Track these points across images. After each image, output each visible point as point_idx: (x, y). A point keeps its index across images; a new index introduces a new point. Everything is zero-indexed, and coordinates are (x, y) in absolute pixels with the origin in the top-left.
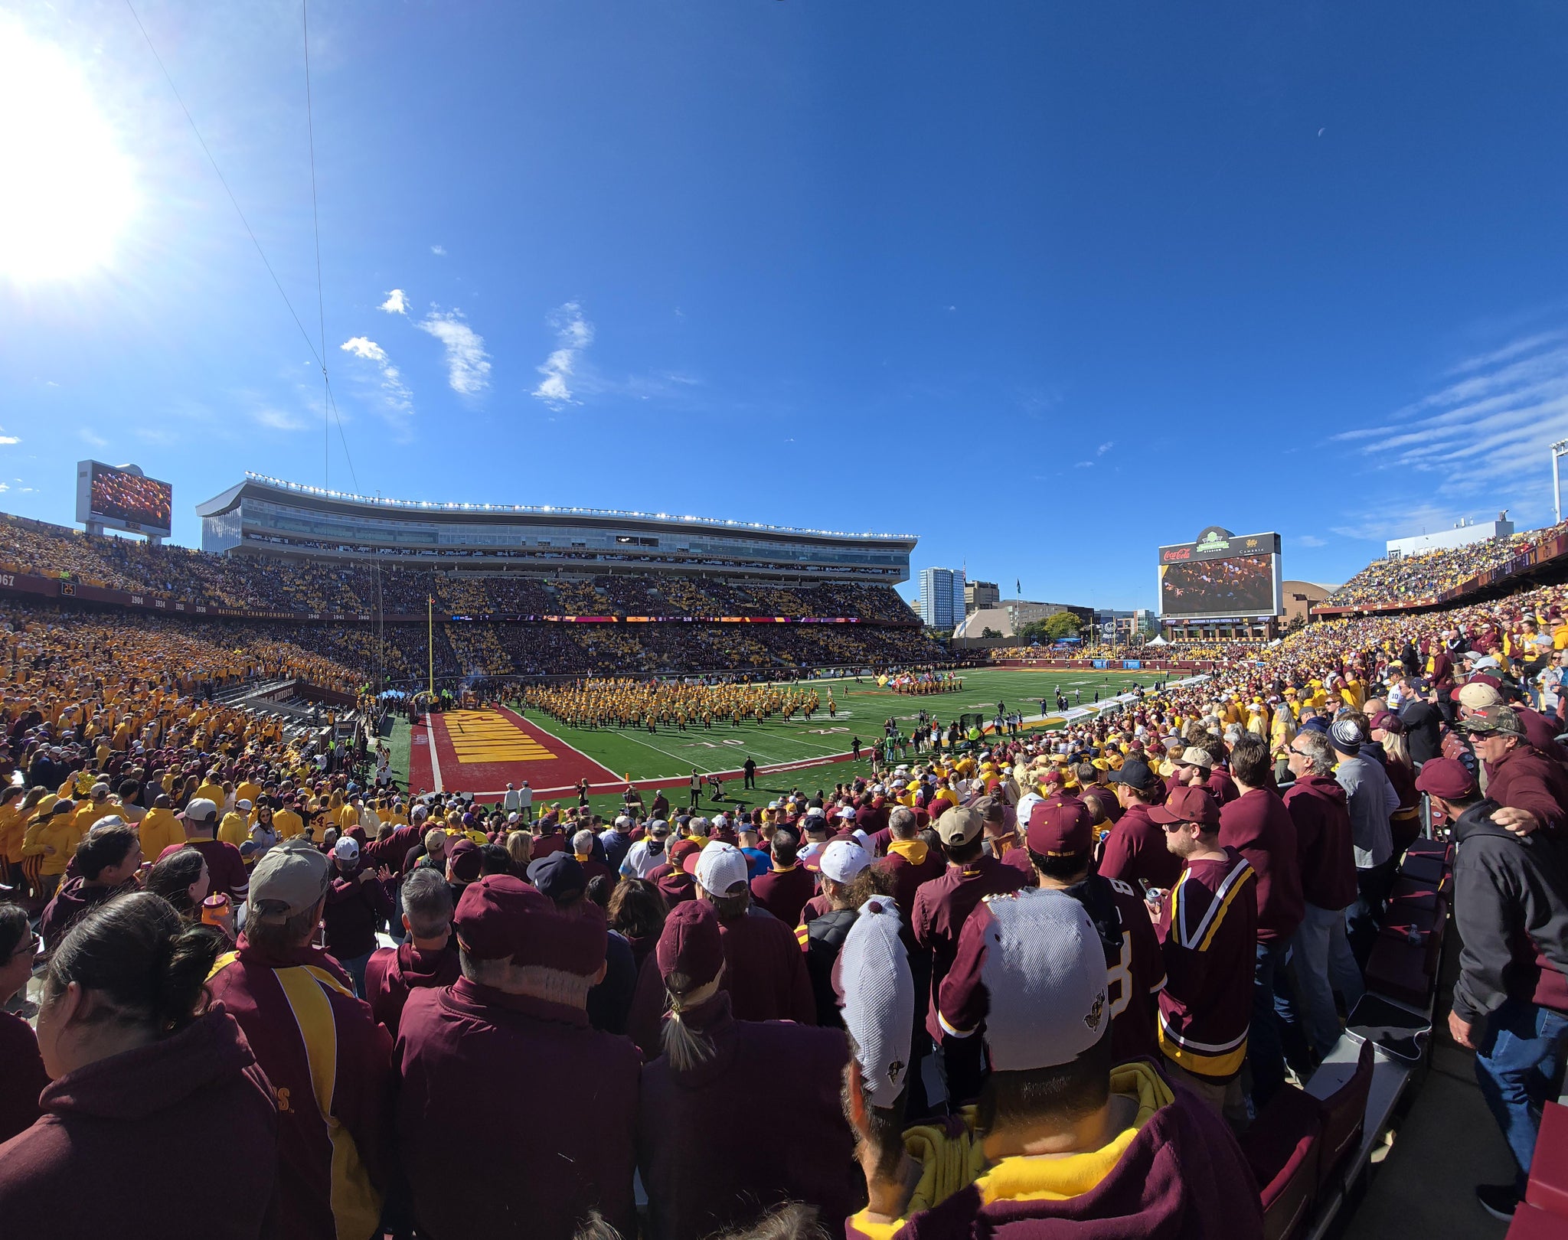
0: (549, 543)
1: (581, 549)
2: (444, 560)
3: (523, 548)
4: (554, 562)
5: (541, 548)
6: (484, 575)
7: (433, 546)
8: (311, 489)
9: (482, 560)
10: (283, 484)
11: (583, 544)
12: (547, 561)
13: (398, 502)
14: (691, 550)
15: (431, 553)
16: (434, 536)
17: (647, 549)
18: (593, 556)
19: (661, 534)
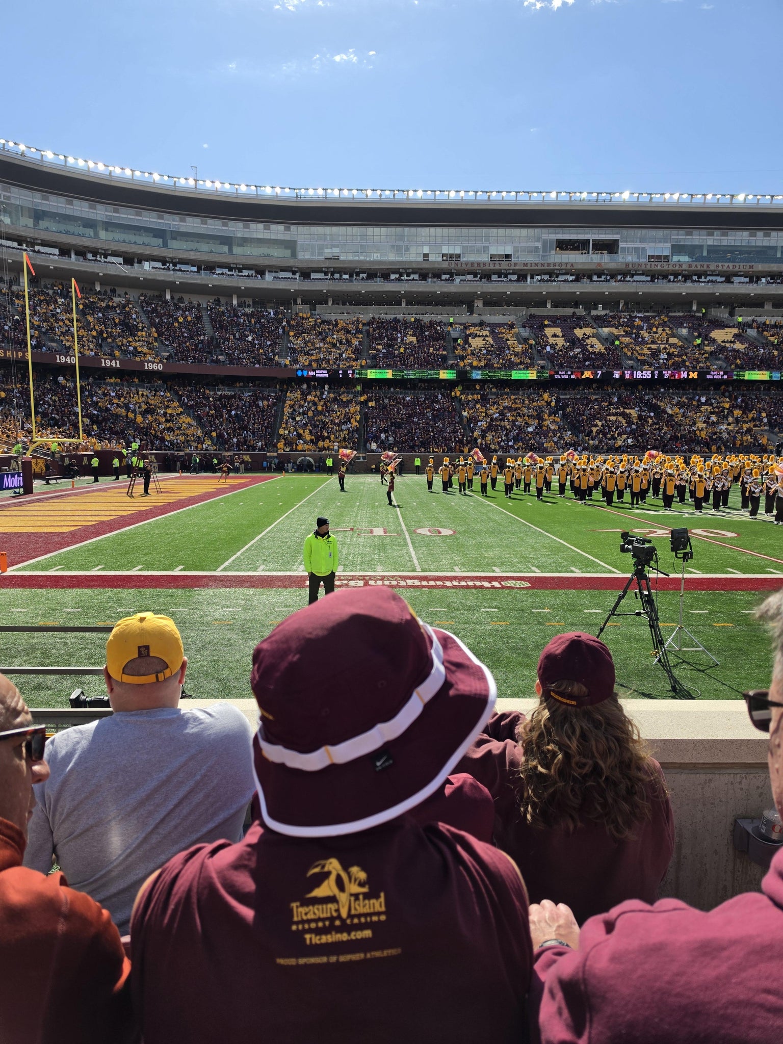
0: (459, 256)
1: (504, 265)
2: (307, 286)
3: (426, 266)
4: (467, 288)
5: (445, 265)
6: (367, 314)
7: (291, 263)
8: (81, 163)
9: (362, 286)
10: (32, 154)
11: (508, 256)
12: (458, 285)
13: (227, 186)
14: (675, 258)
15: (289, 275)
16: (291, 246)
17: (603, 260)
18: (522, 277)
19: (625, 232)
